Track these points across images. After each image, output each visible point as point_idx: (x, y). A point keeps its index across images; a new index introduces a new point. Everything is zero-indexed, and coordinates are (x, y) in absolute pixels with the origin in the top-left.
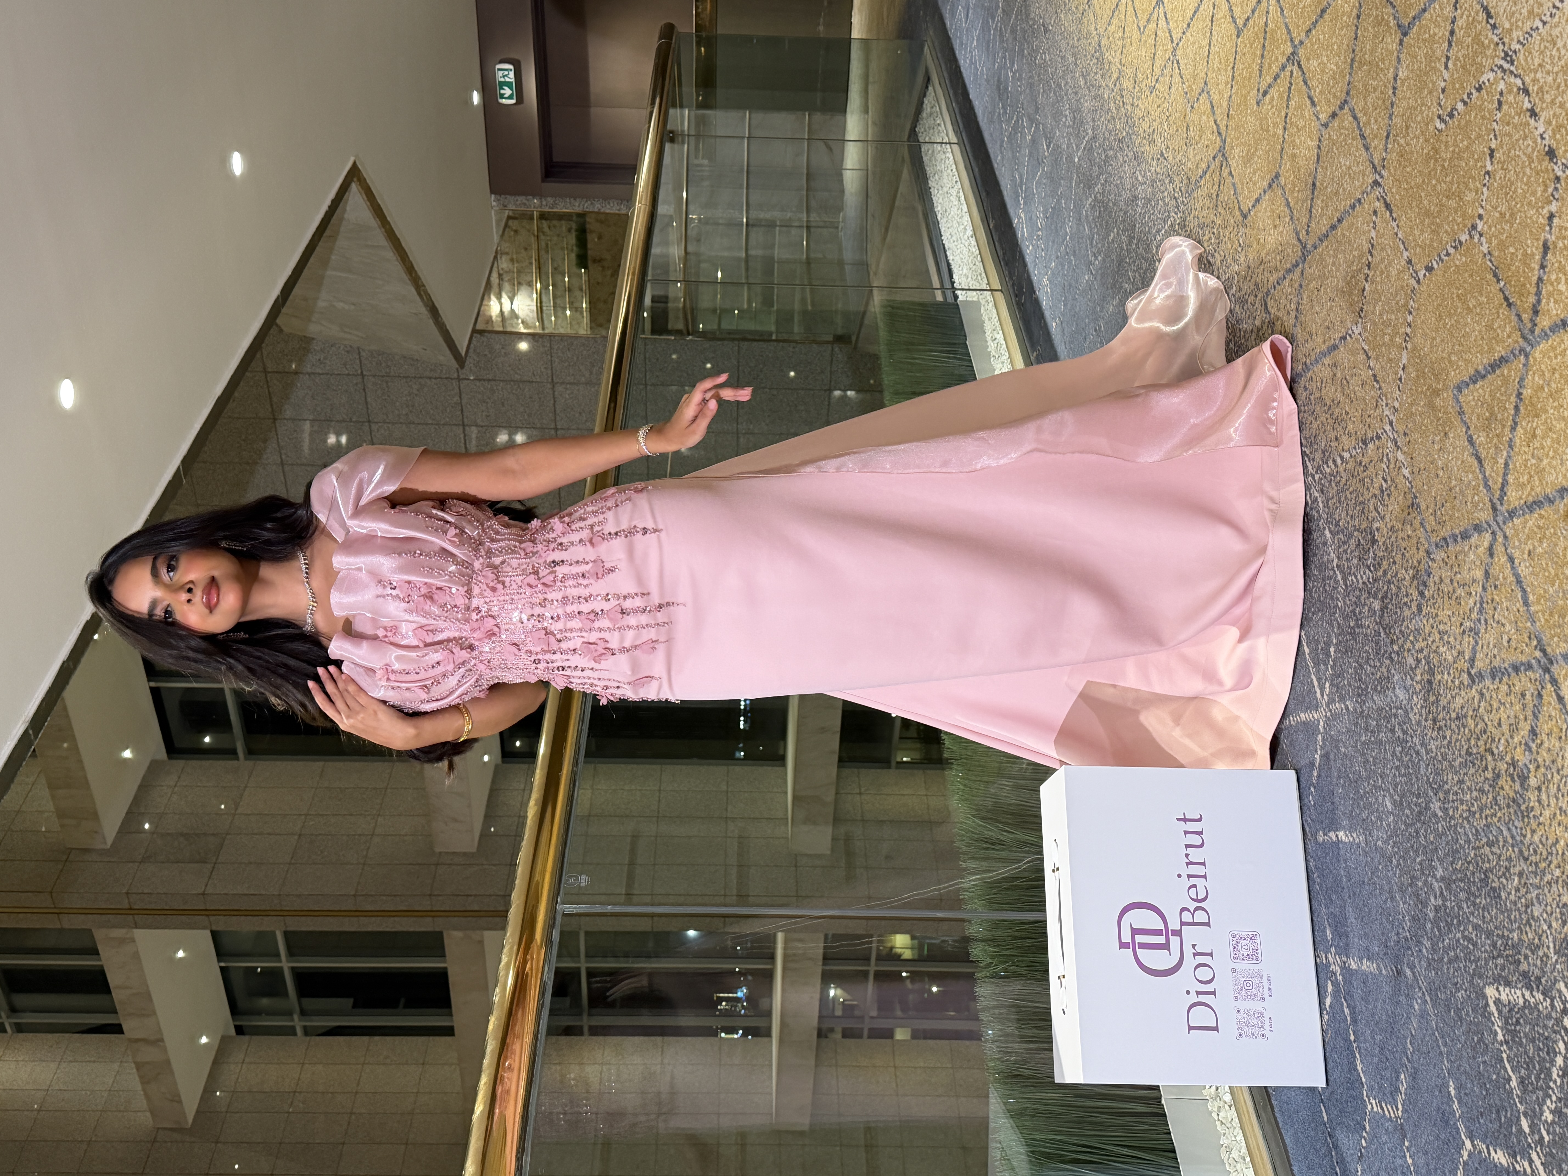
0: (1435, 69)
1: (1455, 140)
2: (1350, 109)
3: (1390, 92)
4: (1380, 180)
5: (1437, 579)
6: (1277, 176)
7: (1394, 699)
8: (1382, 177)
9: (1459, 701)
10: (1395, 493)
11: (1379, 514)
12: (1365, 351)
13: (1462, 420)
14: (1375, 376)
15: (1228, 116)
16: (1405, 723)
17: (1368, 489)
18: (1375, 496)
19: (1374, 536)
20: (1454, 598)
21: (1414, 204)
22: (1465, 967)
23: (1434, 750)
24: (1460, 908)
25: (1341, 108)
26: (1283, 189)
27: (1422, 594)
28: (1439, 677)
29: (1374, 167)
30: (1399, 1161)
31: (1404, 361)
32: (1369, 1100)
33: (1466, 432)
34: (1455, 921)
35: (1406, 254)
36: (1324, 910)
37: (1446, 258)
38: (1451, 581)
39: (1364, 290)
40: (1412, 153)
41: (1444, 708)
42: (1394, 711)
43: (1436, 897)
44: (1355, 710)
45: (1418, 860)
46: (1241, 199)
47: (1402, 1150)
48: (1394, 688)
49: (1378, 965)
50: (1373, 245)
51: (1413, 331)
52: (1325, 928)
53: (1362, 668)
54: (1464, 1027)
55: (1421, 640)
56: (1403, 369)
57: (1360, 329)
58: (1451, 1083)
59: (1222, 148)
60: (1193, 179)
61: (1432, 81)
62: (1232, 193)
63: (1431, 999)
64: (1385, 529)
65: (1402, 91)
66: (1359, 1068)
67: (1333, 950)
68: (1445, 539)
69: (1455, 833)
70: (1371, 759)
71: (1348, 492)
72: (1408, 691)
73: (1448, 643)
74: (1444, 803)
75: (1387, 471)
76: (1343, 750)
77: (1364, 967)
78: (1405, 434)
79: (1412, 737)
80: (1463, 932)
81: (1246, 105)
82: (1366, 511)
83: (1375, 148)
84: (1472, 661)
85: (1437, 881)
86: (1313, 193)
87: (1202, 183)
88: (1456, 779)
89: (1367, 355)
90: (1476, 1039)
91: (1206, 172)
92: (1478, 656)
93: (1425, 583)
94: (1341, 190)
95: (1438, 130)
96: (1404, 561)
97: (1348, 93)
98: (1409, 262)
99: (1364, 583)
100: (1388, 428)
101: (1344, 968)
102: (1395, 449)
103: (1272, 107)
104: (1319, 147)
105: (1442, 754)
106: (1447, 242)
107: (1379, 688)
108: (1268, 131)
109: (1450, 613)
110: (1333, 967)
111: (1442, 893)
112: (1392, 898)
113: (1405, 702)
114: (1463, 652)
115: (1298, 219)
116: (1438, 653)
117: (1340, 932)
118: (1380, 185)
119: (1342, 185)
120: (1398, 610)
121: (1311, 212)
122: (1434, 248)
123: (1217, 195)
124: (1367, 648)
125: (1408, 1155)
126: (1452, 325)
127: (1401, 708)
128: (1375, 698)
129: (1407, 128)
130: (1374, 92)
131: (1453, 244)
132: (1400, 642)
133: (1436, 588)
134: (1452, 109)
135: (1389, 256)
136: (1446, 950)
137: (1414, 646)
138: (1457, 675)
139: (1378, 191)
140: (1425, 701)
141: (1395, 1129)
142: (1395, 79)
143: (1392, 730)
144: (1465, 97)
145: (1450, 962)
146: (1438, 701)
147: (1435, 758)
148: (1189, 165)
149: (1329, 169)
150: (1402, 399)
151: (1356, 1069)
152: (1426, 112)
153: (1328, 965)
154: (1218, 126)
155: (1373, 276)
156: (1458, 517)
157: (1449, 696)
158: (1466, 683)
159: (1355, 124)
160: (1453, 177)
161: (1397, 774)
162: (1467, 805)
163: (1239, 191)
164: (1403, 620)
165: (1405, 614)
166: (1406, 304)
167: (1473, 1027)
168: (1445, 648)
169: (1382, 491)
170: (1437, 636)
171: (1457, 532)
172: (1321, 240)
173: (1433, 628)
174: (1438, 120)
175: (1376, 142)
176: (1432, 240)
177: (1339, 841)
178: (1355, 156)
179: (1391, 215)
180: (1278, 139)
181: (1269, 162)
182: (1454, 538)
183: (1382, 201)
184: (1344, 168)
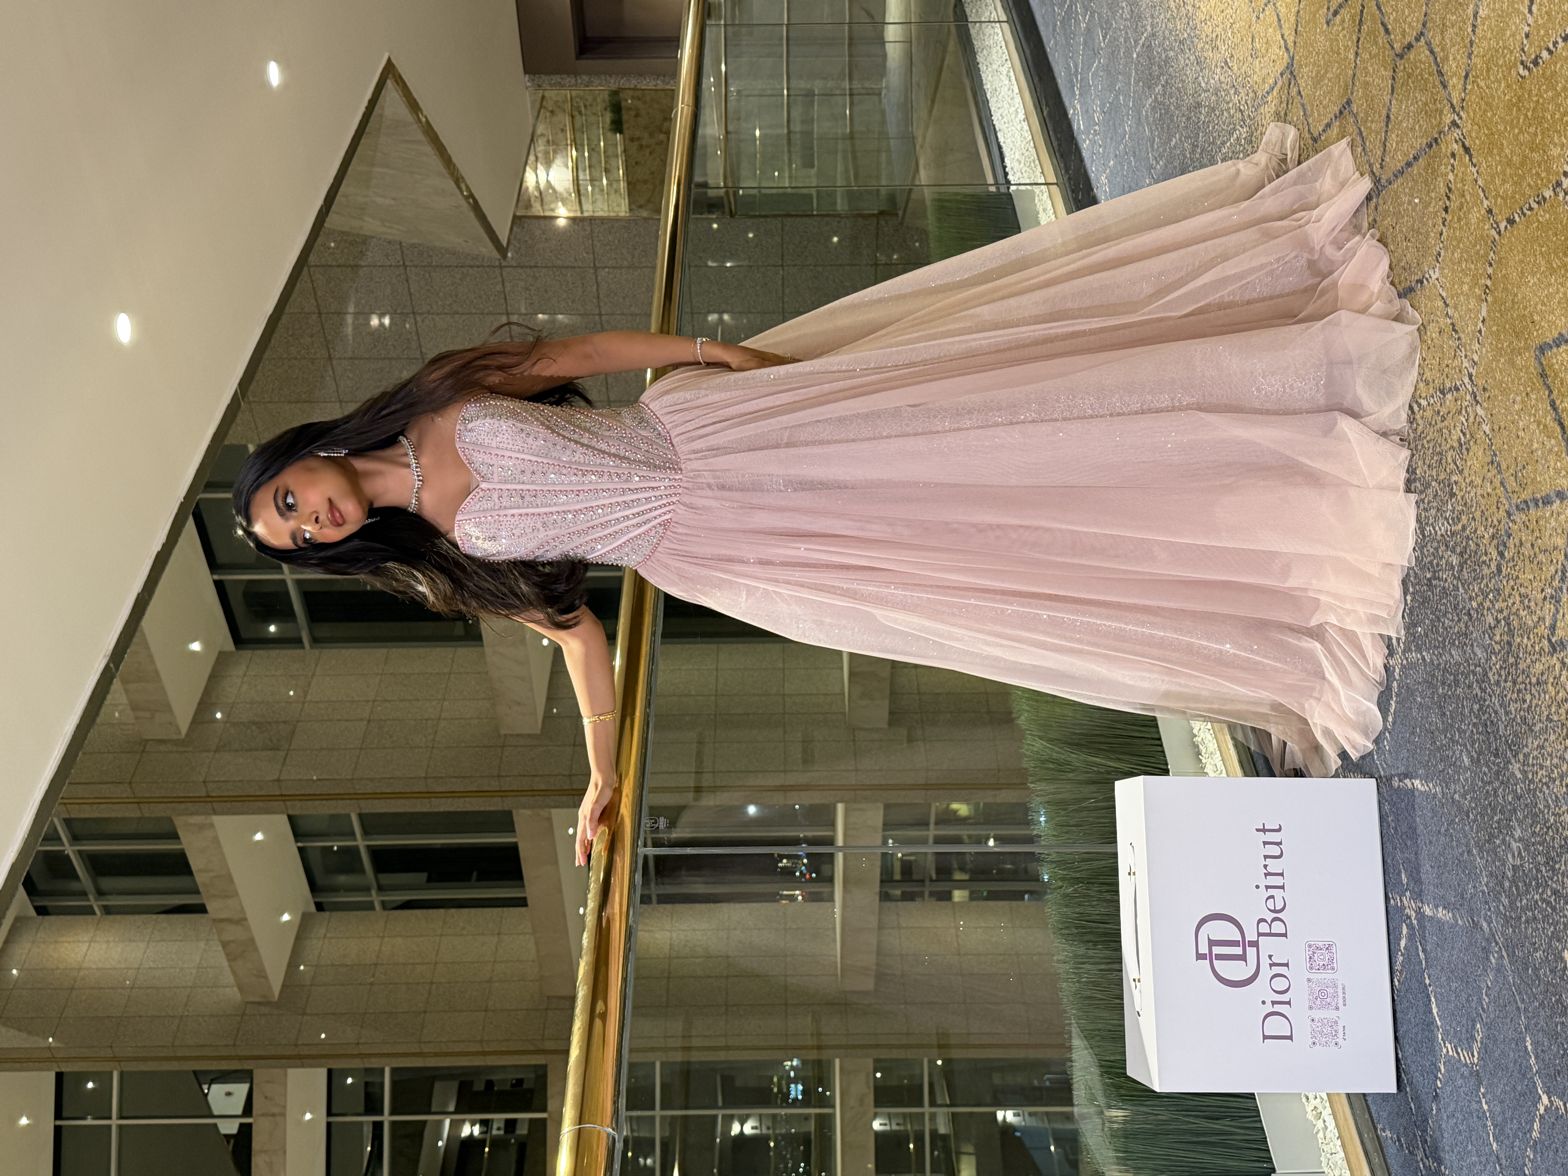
0: (1518, 12)
1: (1539, 89)
2: (1426, 43)
3: (1470, 30)
4: (1459, 122)
5: (1517, 541)
6: (1349, 102)
7: (1472, 656)
8: (1461, 118)
9: (1539, 667)
10: (1474, 448)
11: (1458, 467)
12: (1443, 298)
13: (1545, 384)
14: (1453, 324)
15: (1296, 33)
16: (1483, 682)
17: (1446, 439)
18: (1452, 447)
19: (1452, 489)
20: (1536, 562)
21: (1495, 151)
22: (1543, 929)
23: (1513, 712)
24: (1538, 871)
25: (1417, 40)
26: (1356, 117)
27: (1501, 554)
28: (1519, 640)
29: (1452, 106)
30: (1474, 1106)
31: (1484, 313)
32: (1445, 1044)
33: (1549, 396)
34: (1534, 883)
35: (1486, 203)
36: (1399, 855)
37: (1528, 213)
38: (1532, 545)
39: (1441, 234)
40: (1493, 96)
41: (1523, 673)
42: (1472, 668)
43: (1513, 856)
44: (1432, 660)
45: (1496, 818)
46: (1310, 120)
47: (1477, 1096)
48: (1472, 645)
49: (1453, 914)
50: (1450, 190)
51: (1493, 284)
52: (1400, 872)
53: (1439, 620)
54: (1542, 985)
55: (1500, 600)
56: (1483, 321)
57: (1437, 275)
58: (1528, 1039)
59: (1290, 66)
60: (1260, 94)
61: (1515, 23)
62: (1302, 114)
63: (1508, 955)
64: (1464, 484)
65: (1483, 30)
66: (1435, 1011)
67: (1408, 894)
68: (1526, 502)
69: (1534, 797)
70: (1448, 713)
71: (1425, 441)
72: (1487, 651)
73: (1529, 607)
74: (1524, 765)
75: (1466, 424)
76: (1419, 699)
77: (1440, 915)
78: (1484, 389)
79: (1490, 696)
80: (1542, 894)
81: (1315, 23)
82: (1444, 461)
83: (1454, 86)
84: (1553, 628)
85: (1515, 841)
86: (1387, 126)
87: (1269, 98)
88: (1536, 743)
89: (1445, 302)
90: (1553, 999)
91: (1273, 89)
92: (1558, 624)
93: (1505, 543)
94: (1417, 127)
95: (1522, 77)
96: (1484, 519)
97: (1424, 25)
98: (1490, 211)
99: (1442, 535)
100: (1466, 380)
101: (1419, 913)
102: (1474, 403)
103: (1343, 29)
104: (1394, 78)
105: (1521, 718)
106: (1530, 196)
107: (1457, 642)
108: (1338, 54)
109: (1531, 577)
110: (1407, 911)
111: (1520, 853)
112: (1469, 852)
113: (1483, 661)
114: (1544, 619)
115: (1371, 151)
116: (1518, 616)
117: (1416, 878)
118: (1458, 127)
119: (1419, 121)
120: (1477, 567)
121: (1385, 145)
122: (1516, 201)
123: (1286, 114)
124: (1445, 601)
125: (1483, 1101)
126: (1535, 283)
127: (1480, 666)
128: (1453, 652)
129: (1488, 70)
130: (1453, 28)
131: (1537, 199)
132: (1480, 599)
133: (1516, 551)
134: (1537, 57)
135: (1468, 203)
136: (1524, 909)
137: (1493, 605)
138: (1537, 640)
139: (1457, 133)
140: (1504, 661)
141: (1471, 1073)
142: (1475, 15)
143: (1470, 687)
144: (1551, 46)
145: (1527, 921)
146: (1517, 664)
147: (1514, 720)
148: (1255, 77)
149: (1404, 102)
150: (1481, 352)
151: (1431, 1012)
152: (1508, 56)
153: (1403, 908)
154: (1285, 41)
155: (1450, 221)
156: (1540, 482)
157: (1529, 660)
158: (1547, 650)
159: (1432, 59)
160: (1537, 128)
161: (1475, 731)
162: (1546, 771)
163: (1308, 113)
164: (1483, 578)
165: (1484, 573)
166: (1487, 254)
167: (1551, 989)
168: (1526, 612)
169: (1461, 445)
170: (1518, 598)
171: (1539, 496)
172: (1396, 176)
173: (1513, 590)
174: (1521, 67)
175: (1454, 80)
176: (1514, 192)
177: (1413, 790)
178: (1432, 92)
179: (1470, 160)
180: (1349, 63)
181: (1340, 87)
182: (1536, 502)
183: (1460, 143)
184: (1420, 103)
